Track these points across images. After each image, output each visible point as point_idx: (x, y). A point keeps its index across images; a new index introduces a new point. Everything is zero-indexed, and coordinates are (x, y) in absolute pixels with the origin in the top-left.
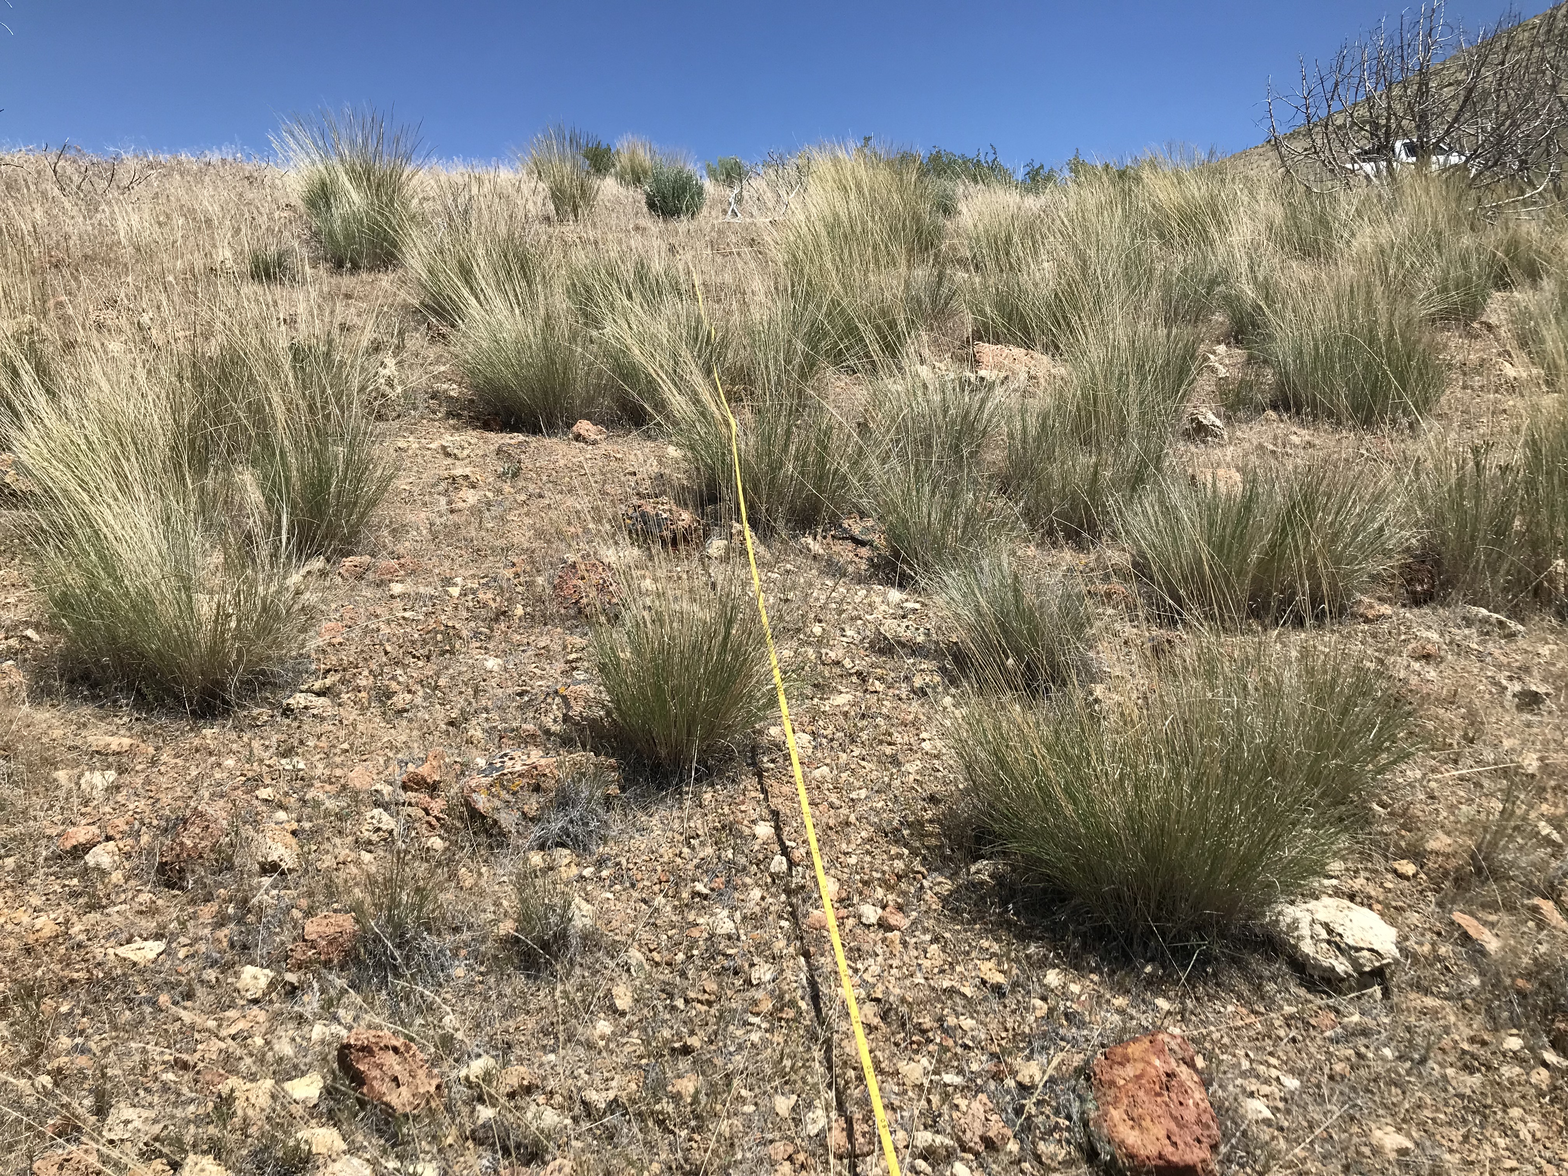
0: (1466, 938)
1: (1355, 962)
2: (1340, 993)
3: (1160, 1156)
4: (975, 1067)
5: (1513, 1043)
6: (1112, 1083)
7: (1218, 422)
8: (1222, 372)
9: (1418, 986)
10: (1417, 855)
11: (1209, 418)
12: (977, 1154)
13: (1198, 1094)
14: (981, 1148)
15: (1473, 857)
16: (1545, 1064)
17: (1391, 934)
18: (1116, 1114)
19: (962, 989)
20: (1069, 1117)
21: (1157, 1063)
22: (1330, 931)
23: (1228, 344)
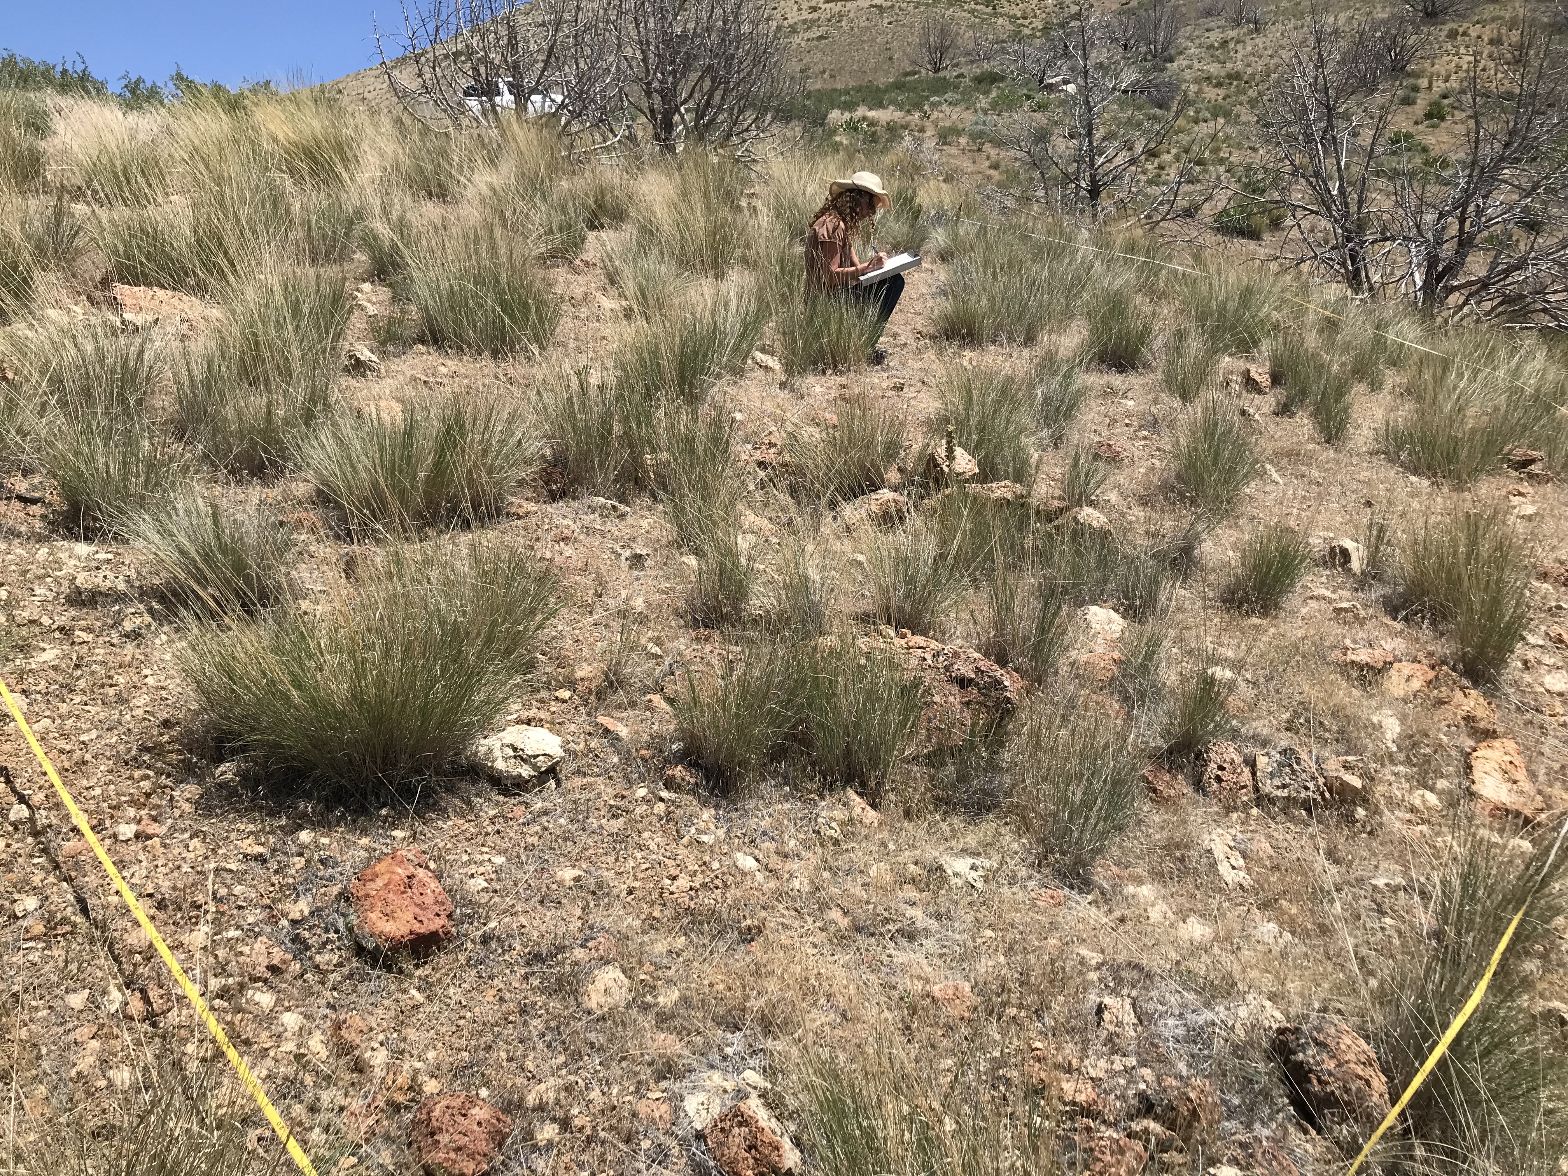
0: (607, 731)
1: (535, 767)
2: (528, 791)
3: (411, 933)
4: (251, 919)
5: (642, 792)
6: (367, 896)
7: (374, 358)
8: (372, 310)
9: (579, 772)
10: (570, 683)
11: (365, 354)
12: (265, 981)
13: (434, 885)
14: (268, 975)
15: (607, 676)
16: (662, 800)
17: (558, 740)
18: (373, 916)
19: (228, 866)
20: (337, 931)
21: (400, 871)
22: (515, 749)
23: (372, 282)
